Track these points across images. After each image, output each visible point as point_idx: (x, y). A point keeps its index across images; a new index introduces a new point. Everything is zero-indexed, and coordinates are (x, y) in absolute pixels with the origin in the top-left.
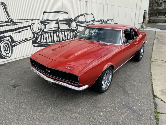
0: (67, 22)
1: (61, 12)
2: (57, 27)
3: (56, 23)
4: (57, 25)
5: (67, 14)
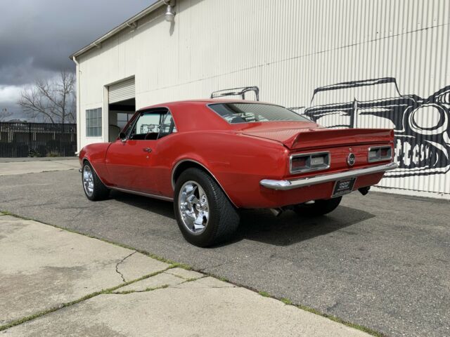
0: (390, 108)
1: (368, 82)
2: (348, 124)
3: (345, 113)
4: (349, 117)
5: (393, 84)
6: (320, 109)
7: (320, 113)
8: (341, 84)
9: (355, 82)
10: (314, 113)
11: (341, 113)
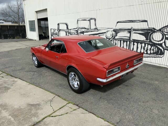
0: (144, 32)
1: (137, 21)
2: (129, 36)
4: (129, 34)
5: (146, 23)
6: (119, 30)
7: (119, 31)
8: (127, 21)
9: (132, 20)
10: (116, 31)
11: (127, 32)
